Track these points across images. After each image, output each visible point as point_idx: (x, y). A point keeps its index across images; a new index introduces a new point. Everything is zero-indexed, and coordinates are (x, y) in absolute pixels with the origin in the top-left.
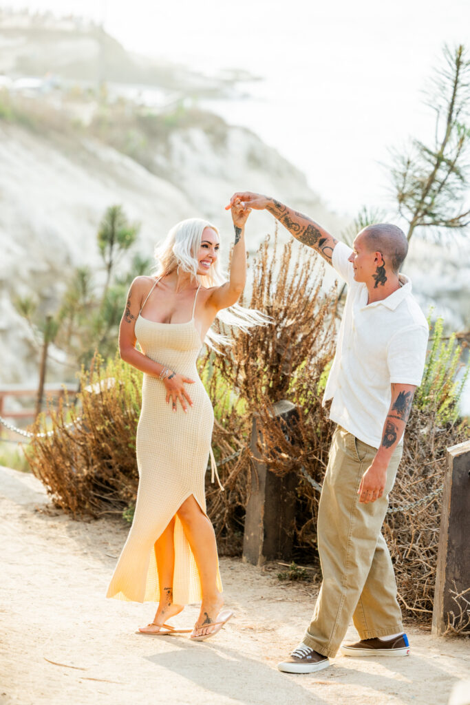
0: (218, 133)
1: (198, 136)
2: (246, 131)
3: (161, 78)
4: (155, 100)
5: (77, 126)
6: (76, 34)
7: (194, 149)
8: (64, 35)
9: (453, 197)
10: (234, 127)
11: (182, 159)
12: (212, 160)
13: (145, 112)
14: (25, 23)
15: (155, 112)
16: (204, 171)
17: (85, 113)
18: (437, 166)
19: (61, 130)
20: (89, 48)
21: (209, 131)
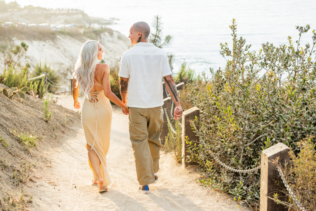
0: (111, 33)
1: (107, 34)
2: (117, 32)
3: (98, 21)
4: (96, 26)
5: (80, 34)
6: (77, 14)
7: (106, 37)
8: (74, 14)
9: (159, 42)
10: (114, 31)
11: (104, 39)
12: (110, 39)
13: (95, 29)
14: (66, 12)
15: (97, 29)
16: (109, 41)
17: (82, 31)
18: (155, 37)
19: (77, 35)
20: (80, 16)
21: (109, 33)
